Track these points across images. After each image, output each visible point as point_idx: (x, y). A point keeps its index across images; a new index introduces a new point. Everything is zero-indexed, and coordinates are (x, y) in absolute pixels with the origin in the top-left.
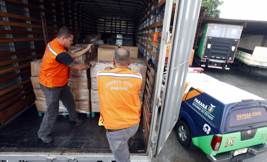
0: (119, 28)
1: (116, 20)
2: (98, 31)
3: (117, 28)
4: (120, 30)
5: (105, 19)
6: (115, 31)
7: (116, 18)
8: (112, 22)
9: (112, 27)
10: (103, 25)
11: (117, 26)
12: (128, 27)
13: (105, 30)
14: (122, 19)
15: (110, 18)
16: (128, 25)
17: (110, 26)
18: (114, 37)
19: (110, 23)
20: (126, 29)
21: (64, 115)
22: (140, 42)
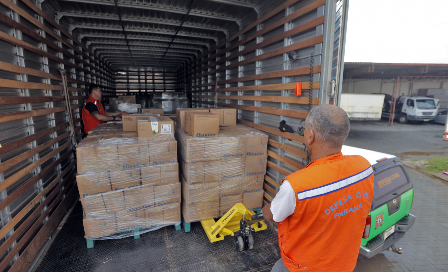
0: (151, 85)
1: (145, 72)
2: (117, 91)
3: (148, 84)
4: (154, 86)
5: (127, 71)
6: (146, 89)
7: (145, 69)
8: (139, 76)
9: (139, 83)
10: (126, 81)
11: (148, 81)
12: (166, 82)
13: (129, 89)
14: (155, 70)
15: (136, 70)
16: (166, 78)
17: (137, 81)
18: (159, 98)
19: (137, 77)
20: (163, 85)
21: (137, 235)
22: (216, 101)
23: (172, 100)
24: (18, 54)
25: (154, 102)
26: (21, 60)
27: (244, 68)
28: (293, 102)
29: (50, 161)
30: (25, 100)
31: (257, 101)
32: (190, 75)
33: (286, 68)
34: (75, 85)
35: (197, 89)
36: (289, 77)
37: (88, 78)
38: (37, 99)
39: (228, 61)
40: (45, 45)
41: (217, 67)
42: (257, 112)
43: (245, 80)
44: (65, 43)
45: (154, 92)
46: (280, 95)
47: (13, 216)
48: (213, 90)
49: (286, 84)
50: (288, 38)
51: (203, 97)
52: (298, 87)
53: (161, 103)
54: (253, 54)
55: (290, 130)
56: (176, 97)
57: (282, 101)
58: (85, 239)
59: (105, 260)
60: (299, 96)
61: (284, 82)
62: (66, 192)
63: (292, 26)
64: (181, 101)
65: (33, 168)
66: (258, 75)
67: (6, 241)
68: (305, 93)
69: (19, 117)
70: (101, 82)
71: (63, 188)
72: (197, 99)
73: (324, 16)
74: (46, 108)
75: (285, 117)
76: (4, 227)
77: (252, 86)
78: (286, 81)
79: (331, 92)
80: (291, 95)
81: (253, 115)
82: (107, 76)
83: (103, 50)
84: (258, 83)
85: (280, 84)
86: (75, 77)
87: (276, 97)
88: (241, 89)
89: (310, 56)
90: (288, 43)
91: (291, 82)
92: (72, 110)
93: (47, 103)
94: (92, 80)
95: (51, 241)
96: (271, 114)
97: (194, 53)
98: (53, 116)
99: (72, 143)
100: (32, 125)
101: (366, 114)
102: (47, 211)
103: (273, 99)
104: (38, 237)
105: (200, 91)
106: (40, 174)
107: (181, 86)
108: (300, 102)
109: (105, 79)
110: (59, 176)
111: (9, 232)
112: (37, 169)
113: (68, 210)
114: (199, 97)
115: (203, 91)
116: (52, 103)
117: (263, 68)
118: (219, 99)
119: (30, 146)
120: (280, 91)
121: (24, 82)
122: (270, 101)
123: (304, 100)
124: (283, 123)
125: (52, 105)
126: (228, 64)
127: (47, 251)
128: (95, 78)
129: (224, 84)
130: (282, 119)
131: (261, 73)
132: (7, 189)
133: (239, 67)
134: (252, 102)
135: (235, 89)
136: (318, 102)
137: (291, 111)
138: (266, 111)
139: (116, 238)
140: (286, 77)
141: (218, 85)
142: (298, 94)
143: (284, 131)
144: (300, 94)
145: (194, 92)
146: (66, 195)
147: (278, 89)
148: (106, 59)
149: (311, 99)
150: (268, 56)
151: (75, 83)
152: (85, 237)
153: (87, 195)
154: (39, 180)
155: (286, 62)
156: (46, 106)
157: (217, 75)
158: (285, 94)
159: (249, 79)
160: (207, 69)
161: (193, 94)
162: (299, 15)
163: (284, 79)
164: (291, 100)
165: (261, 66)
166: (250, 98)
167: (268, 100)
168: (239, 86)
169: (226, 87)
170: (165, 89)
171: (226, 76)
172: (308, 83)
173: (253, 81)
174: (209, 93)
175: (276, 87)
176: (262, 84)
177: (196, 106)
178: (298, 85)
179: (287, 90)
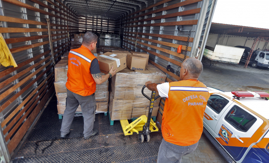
0: (100, 27)
1: (97, 18)
3: (98, 26)
5: (86, 17)
6: (97, 29)
7: (97, 17)
8: (93, 20)
9: (93, 25)
10: (85, 23)
11: (98, 24)
12: (109, 26)
13: (86, 28)
14: (103, 18)
15: (92, 17)
16: (109, 23)
17: (92, 24)
18: (104, 37)
19: (92, 21)
20: (107, 27)
22: (136, 44)
23: (111, 39)
24: (24, 12)
25: (101, 39)
26: (25, 16)
27: (154, 28)
28: (176, 56)
29: (41, 72)
30: (28, 39)
31: (158, 50)
32: (124, 24)
33: (176, 34)
34: (55, 27)
35: (127, 34)
36: (176, 40)
37: (62, 22)
38: (34, 38)
39: (145, 21)
40: (38, 5)
41: (139, 23)
42: (157, 56)
43: (153, 36)
44: (49, 2)
45: (101, 32)
46: (170, 50)
47: (23, 100)
48: (135, 37)
50: (180, 16)
51: (129, 40)
52: (180, 48)
53: (105, 41)
54: (159, 20)
55: (172, 71)
56: (114, 38)
57: (171, 54)
58: (58, 115)
60: (179, 53)
61: (173, 43)
62: (49, 88)
63: (183, 9)
64: (117, 40)
65: (32, 76)
66: (160, 35)
67: (21, 112)
68: (183, 52)
69: (25, 49)
70: (70, 24)
71: (47, 86)
72: (126, 40)
73: (200, 8)
74: (39, 42)
75: (171, 63)
76: (20, 105)
77: (156, 41)
78: (174, 42)
79: (196, 55)
80: (176, 51)
81: (155, 57)
82: (74, 19)
83: (72, 4)
84: (160, 39)
85: (171, 43)
86: (55, 23)
87: (168, 50)
88: (150, 41)
89: (189, 31)
90: (179, 19)
91: (177, 44)
92: (53, 43)
93: (39, 39)
94: (65, 23)
95: (41, 112)
96: (164, 59)
97: (126, 11)
98: (42, 47)
99: (52, 62)
100: (32, 53)
101: (230, 60)
102: (39, 98)
103: (166, 51)
104: (35, 110)
105: (128, 36)
106: (36, 79)
107: (118, 29)
108: (180, 57)
109: (72, 22)
110: (45, 80)
111: (22, 108)
112: (34, 77)
113: (49, 98)
115: (130, 36)
116: (42, 39)
117: (164, 31)
118: (137, 44)
119: (31, 64)
121: (27, 28)
122: (165, 52)
123: (182, 56)
125: (42, 40)
126: (145, 23)
127: (39, 117)
128: (66, 22)
130: (169, 64)
131: (162, 34)
132: (20, 86)
133: (151, 27)
134: (155, 50)
135: (147, 39)
137: (175, 61)
138: (162, 57)
140: (175, 40)
141: (138, 34)
142: (179, 52)
143: (169, 71)
144: (180, 52)
145: (124, 35)
146: (48, 90)
147: (170, 46)
148: (73, 9)
149: (185, 56)
150: (167, 24)
151: (55, 26)
152: (58, 113)
153: (60, 93)
154: (35, 82)
155: (176, 31)
156: (39, 41)
157: (138, 28)
158: (173, 50)
159: (155, 36)
160: (133, 23)
161: (124, 37)
162: (187, 4)
163: (174, 41)
164: (175, 54)
165: (163, 29)
166: (154, 47)
167: (163, 51)
168: (149, 38)
169: (143, 37)
170: (108, 31)
171: (143, 30)
172: (186, 46)
173: (157, 37)
174: (133, 38)
175: (169, 44)
176: (162, 41)
177: (125, 44)
178: (180, 46)
179: (175, 48)
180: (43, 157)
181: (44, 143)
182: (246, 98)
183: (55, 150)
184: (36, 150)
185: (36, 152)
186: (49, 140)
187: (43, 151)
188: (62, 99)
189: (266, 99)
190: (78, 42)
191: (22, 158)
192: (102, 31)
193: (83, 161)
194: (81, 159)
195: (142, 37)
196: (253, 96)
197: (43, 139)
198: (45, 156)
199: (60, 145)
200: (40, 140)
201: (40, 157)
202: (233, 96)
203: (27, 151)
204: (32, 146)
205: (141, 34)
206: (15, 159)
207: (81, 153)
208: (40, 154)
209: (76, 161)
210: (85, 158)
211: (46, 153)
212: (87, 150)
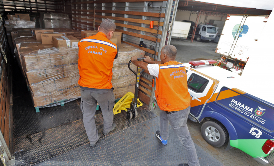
0: (35, 4)
2: (5, 7)
3: (32, 3)
4: (37, 5)
6: (31, 8)
18: (49, 17)
20: (44, 5)
21: (63, 104)
22: (94, 24)
23: (59, 20)
25: (45, 21)
27: (117, 5)
28: (148, 31)
31: (125, 28)
33: (145, 11)
35: (77, 12)
36: (146, 16)
42: (125, 34)
43: (117, 13)
45: (39, 11)
46: (141, 26)
48: (91, 15)
49: (144, 21)
51: (83, 19)
52: (152, 24)
53: (50, 21)
55: (145, 46)
56: (61, 18)
57: (141, 30)
58: (35, 108)
59: (50, 117)
60: (152, 29)
64: (65, 20)
66: (126, 11)
68: (155, 27)
71: (5, 81)
72: (77, 20)
75: (142, 39)
77: (122, 18)
78: (144, 18)
79: (168, 29)
80: (146, 27)
84: (126, 16)
85: (141, 20)
87: (138, 27)
88: (114, 18)
89: (160, 7)
91: (147, 20)
95: (10, 111)
96: (135, 36)
102: (5, 94)
103: (136, 28)
105: (80, 14)
107: (61, 7)
108: (152, 32)
110: (2, 74)
113: (10, 95)
114: (79, 18)
115: (82, 15)
117: (130, 8)
118: (96, 23)
120: (141, 24)
122: (134, 29)
123: (154, 31)
124: (141, 42)
127: (12, 115)
129: (101, 13)
130: (141, 40)
131: (128, 10)
133: (113, 3)
136: (162, 33)
137: (147, 36)
138: (131, 35)
139: (52, 106)
140: (145, 16)
141: (96, 12)
142: (151, 27)
143: (142, 47)
145: (73, 14)
146: (7, 86)
147: (140, 22)
149: (158, 31)
152: (34, 106)
157: (95, 5)
158: (143, 26)
159: (120, 13)
161: (73, 16)
164: (147, 30)
165: (129, 6)
166: (121, 25)
167: (133, 28)
168: (112, 16)
169: (103, 15)
170: (46, 9)
171: (103, 7)
172: (157, 22)
173: (123, 15)
174: (87, 17)
175: (139, 21)
176: (129, 18)
177: (76, 25)
178: (152, 22)
179: (145, 24)
180: (43, 145)
181: (35, 135)
182: (200, 66)
183: (51, 138)
184: (31, 142)
185: (32, 144)
186: (39, 132)
187: (40, 141)
188: (37, 90)
189: (213, 65)
190: (15, 25)
191: (22, 151)
192: (39, 9)
193: (84, 139)
194: (81, 139)
195: (101, 15)
196: (204, 64)
197: (32, 133)
198: (46, 144)
199: (53, 133)
200: (29, 134)
201: (40, 146)
202: (191, 66)
203: (22, 145)
204: (24, 140)
205: (99, 12)
206: (15, 153)
207: (79, 134)
208: (38, 144)
209: (78, 141)
210: (84, 137)
211: (43, 142)
212: (83, 131)
